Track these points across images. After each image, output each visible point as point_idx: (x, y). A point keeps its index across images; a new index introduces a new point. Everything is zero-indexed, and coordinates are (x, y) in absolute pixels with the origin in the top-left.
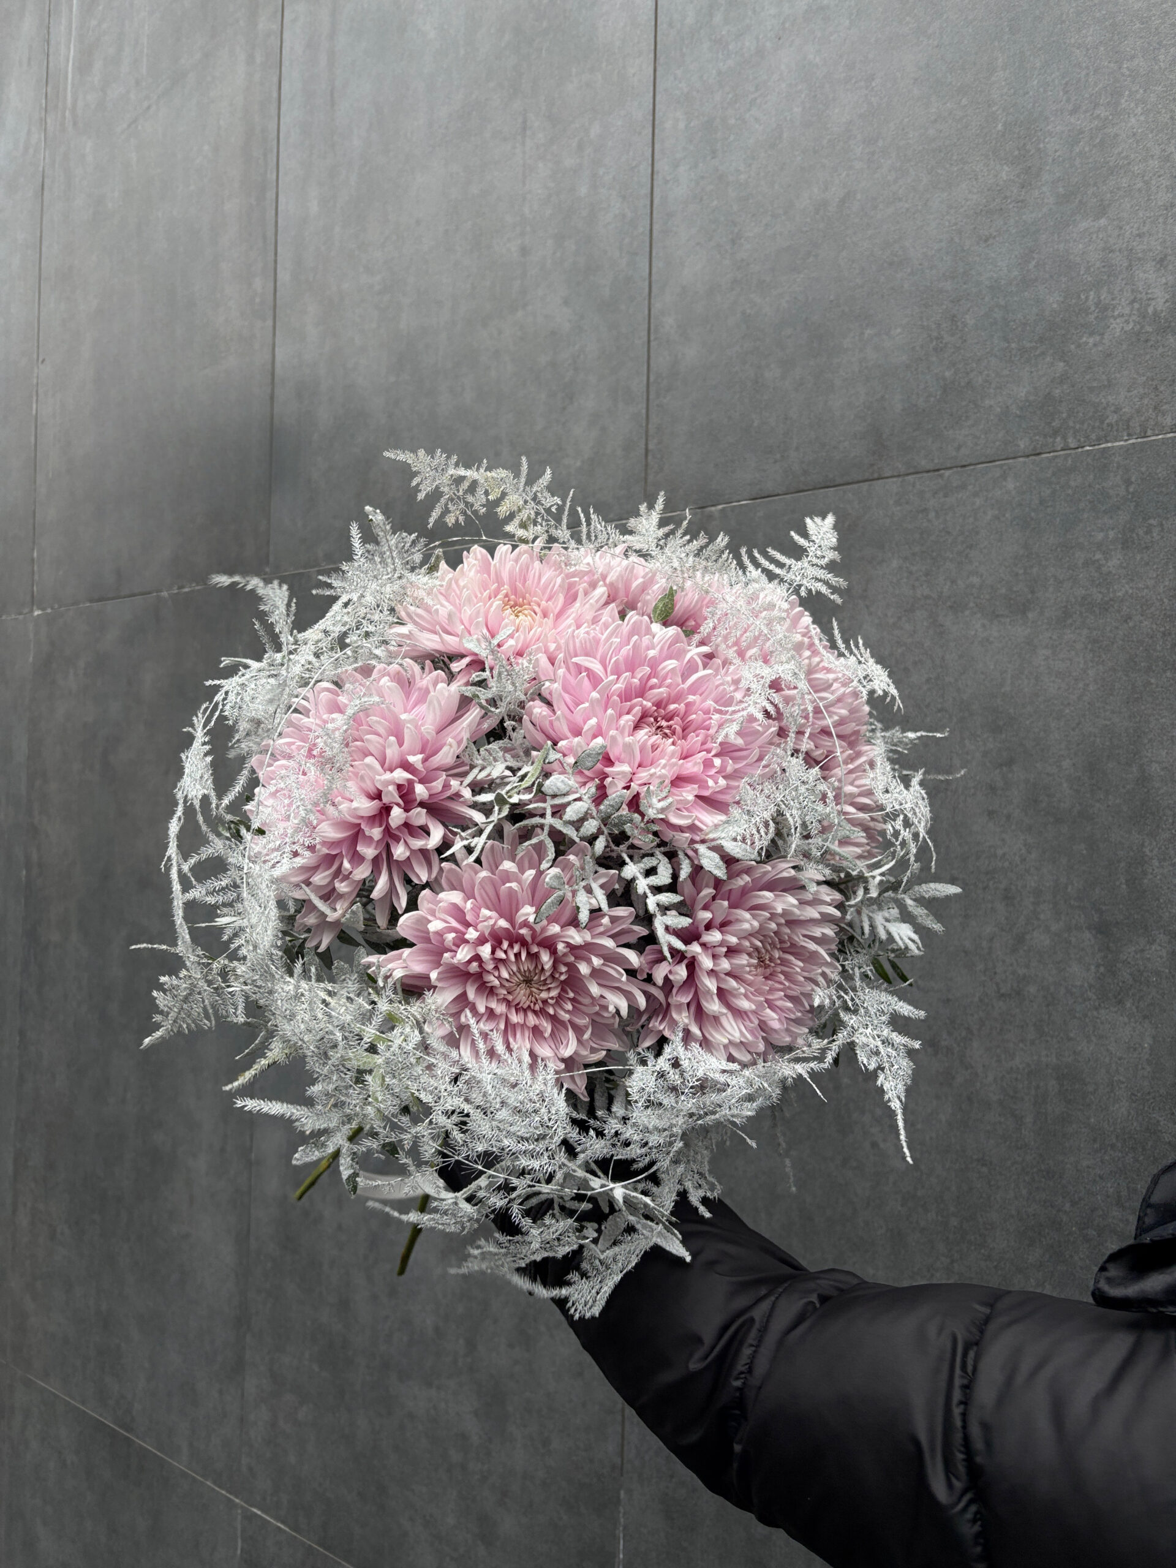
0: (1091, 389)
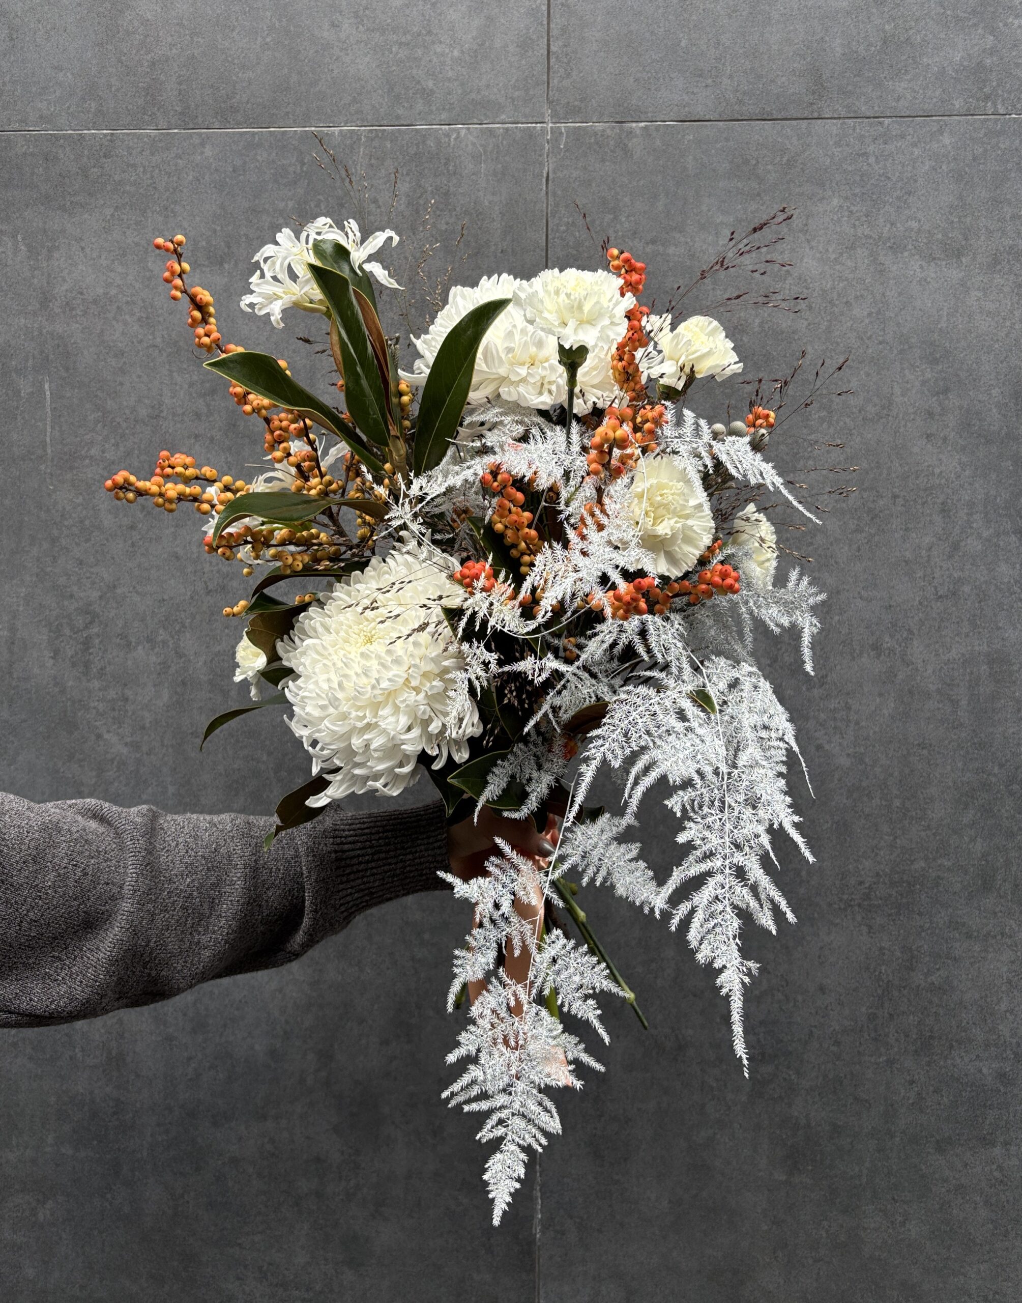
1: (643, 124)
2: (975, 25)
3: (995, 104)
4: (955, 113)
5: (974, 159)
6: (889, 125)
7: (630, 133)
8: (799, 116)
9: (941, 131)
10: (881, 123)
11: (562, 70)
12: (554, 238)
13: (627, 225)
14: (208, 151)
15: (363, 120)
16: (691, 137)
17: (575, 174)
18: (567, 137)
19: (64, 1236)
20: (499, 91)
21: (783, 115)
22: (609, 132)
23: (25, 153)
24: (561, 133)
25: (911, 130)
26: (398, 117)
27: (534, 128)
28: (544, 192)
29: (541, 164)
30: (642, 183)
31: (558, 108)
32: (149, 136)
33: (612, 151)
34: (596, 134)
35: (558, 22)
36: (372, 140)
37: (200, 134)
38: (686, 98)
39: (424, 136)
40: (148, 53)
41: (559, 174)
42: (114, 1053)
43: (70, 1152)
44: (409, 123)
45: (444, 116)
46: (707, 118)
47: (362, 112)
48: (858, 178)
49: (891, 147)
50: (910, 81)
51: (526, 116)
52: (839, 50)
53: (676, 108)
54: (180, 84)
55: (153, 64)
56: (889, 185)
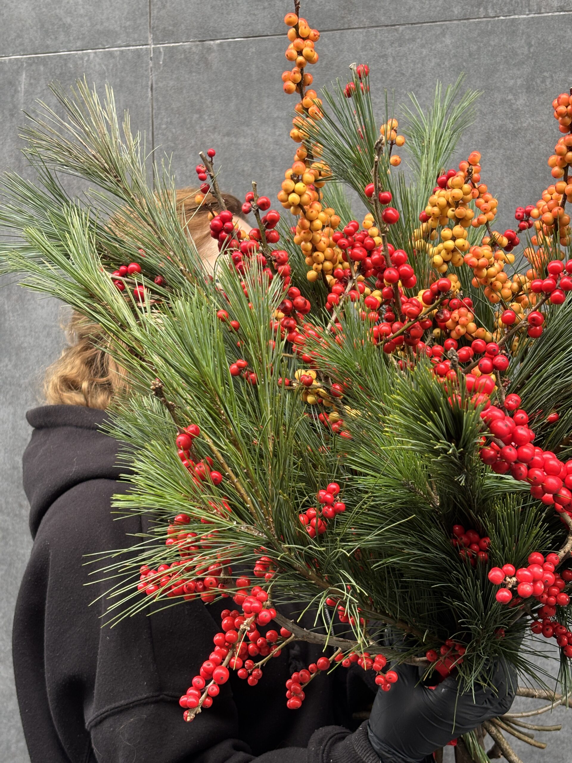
1: (218, 41)
3: (486, 9)
4: (454, 18)
6: (403, 31)
7: (209, 49)
8: (334, 28)
9: (443, 34)
10: (396, 30)
12: (157, 135)
13: (209, 122)
15: (24, 50)
16: (254, 50)
17: (171, 83)
18: (165, 55)
20: (116, 22)
22: (194, 49)
24: (160, 52)
25: (420, 34)
26: (47, 47)
27: (141, 49)
28: (149, 100)
29: (147, 77)
30: (219, 88)
31: (158, 32)
33: (198, 64)
34: (185, 51)
36: (31, 65)
38: (249, 18)
39: (66, 60)
41: (160, 85)
44: (55, 50)
45: (79, 44)
46: (265, 34)
47: (23, 44)
53: (242, 27)
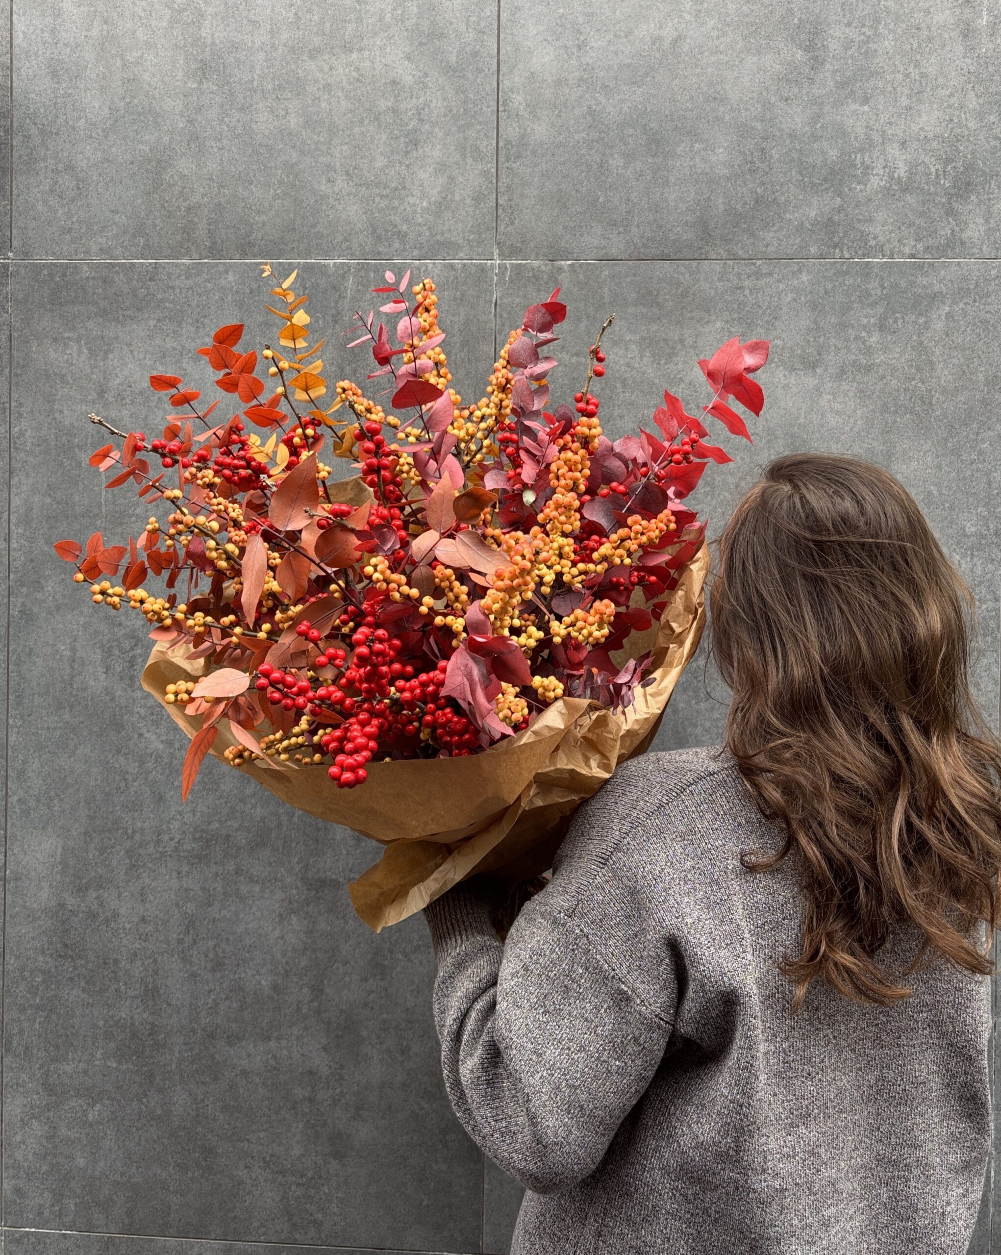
0: (859, 221)
2: (827, 189)
5: (826, 293)
11: (507, 219)
14: (231, 277)
19: (109, 1132)
21: (678, 256)
23: (88, 278)
32: (184, 264)
35: (504, 180)
37: (224, 264)
40: (185, 201)
42: (150, 987)
43: (114, 1065)
48: (735, 306)
49: (761, 283)
50: (776, 232)
51: (479, 255)
52: (721, 208)
54: (209, 224)
55: (189, 209)
56: (760, 312)
